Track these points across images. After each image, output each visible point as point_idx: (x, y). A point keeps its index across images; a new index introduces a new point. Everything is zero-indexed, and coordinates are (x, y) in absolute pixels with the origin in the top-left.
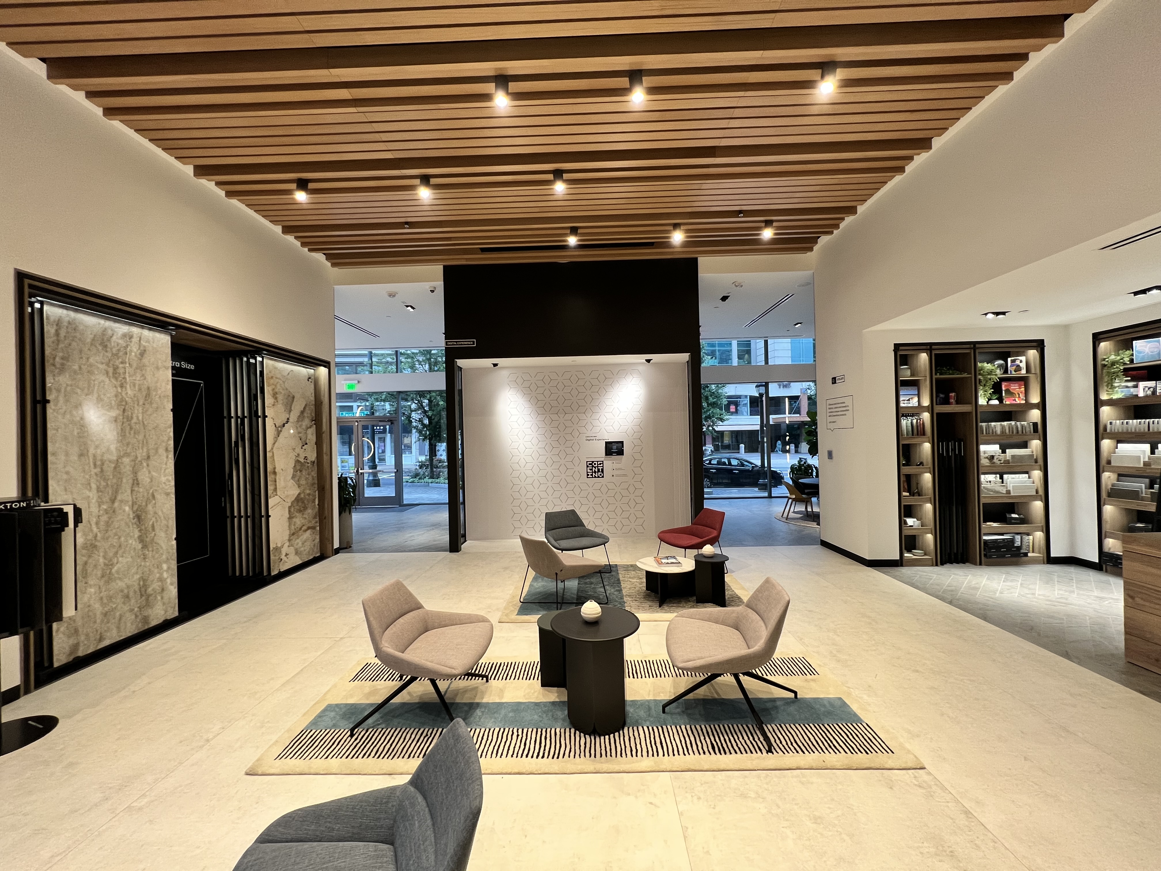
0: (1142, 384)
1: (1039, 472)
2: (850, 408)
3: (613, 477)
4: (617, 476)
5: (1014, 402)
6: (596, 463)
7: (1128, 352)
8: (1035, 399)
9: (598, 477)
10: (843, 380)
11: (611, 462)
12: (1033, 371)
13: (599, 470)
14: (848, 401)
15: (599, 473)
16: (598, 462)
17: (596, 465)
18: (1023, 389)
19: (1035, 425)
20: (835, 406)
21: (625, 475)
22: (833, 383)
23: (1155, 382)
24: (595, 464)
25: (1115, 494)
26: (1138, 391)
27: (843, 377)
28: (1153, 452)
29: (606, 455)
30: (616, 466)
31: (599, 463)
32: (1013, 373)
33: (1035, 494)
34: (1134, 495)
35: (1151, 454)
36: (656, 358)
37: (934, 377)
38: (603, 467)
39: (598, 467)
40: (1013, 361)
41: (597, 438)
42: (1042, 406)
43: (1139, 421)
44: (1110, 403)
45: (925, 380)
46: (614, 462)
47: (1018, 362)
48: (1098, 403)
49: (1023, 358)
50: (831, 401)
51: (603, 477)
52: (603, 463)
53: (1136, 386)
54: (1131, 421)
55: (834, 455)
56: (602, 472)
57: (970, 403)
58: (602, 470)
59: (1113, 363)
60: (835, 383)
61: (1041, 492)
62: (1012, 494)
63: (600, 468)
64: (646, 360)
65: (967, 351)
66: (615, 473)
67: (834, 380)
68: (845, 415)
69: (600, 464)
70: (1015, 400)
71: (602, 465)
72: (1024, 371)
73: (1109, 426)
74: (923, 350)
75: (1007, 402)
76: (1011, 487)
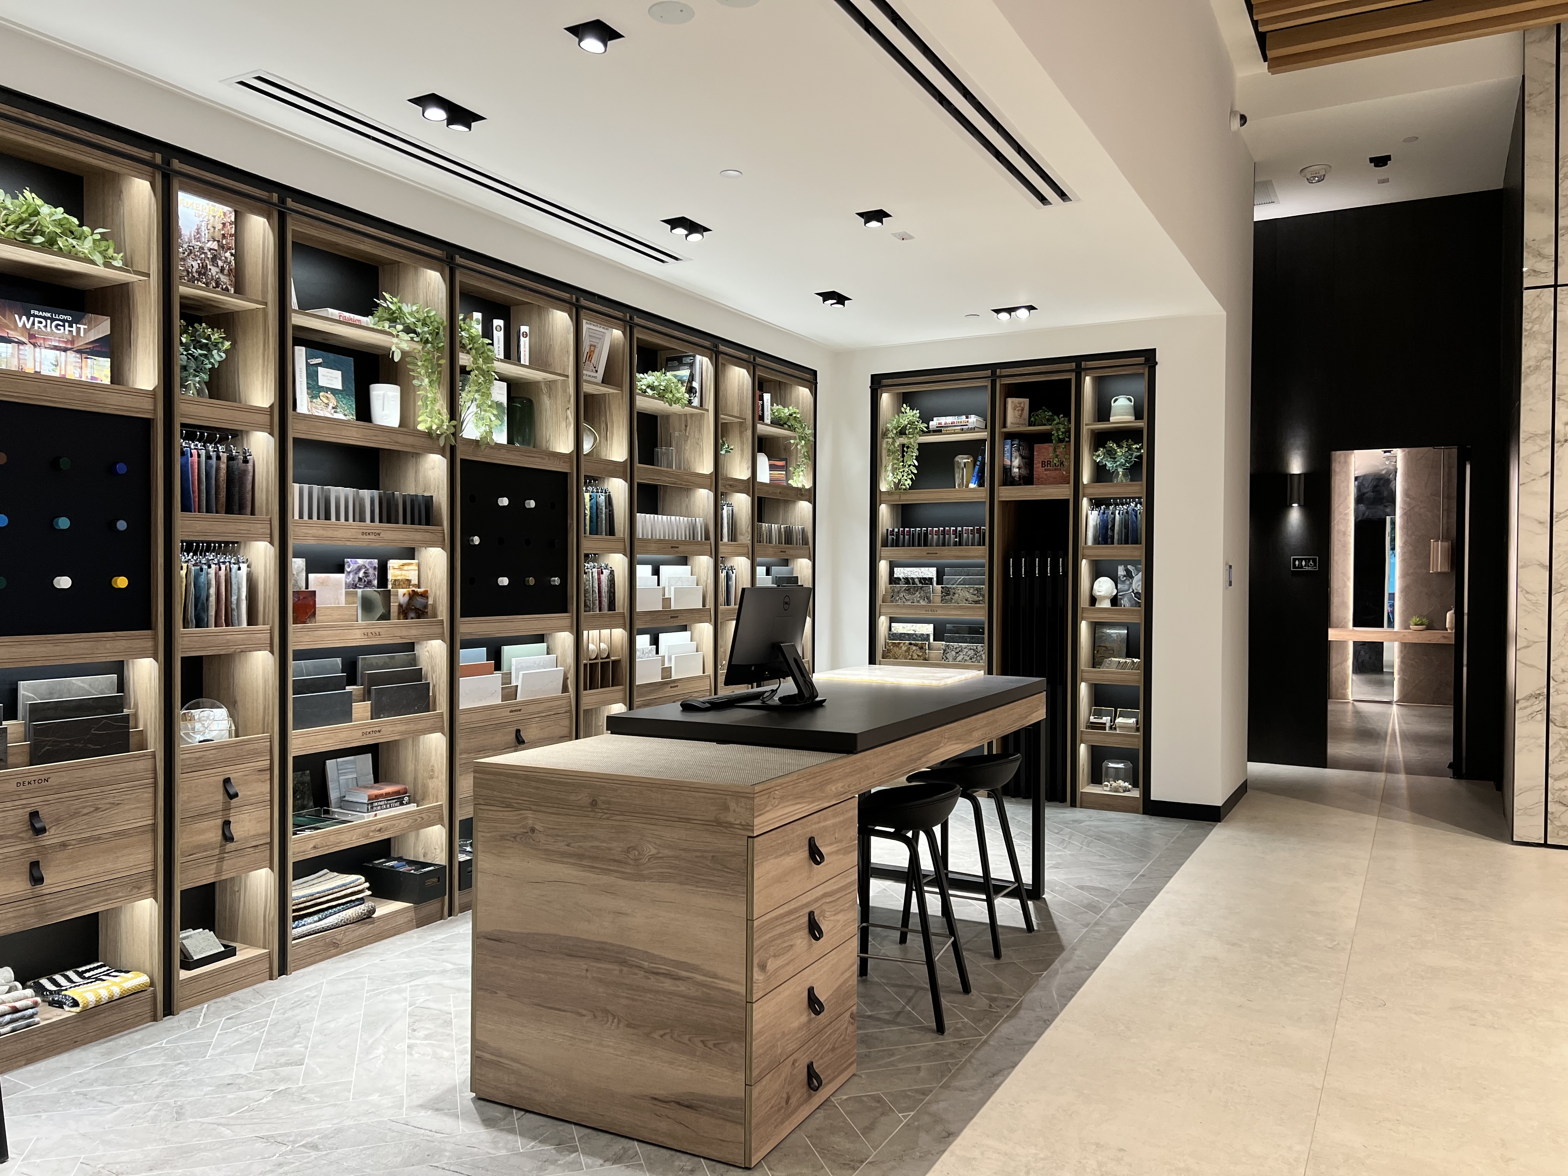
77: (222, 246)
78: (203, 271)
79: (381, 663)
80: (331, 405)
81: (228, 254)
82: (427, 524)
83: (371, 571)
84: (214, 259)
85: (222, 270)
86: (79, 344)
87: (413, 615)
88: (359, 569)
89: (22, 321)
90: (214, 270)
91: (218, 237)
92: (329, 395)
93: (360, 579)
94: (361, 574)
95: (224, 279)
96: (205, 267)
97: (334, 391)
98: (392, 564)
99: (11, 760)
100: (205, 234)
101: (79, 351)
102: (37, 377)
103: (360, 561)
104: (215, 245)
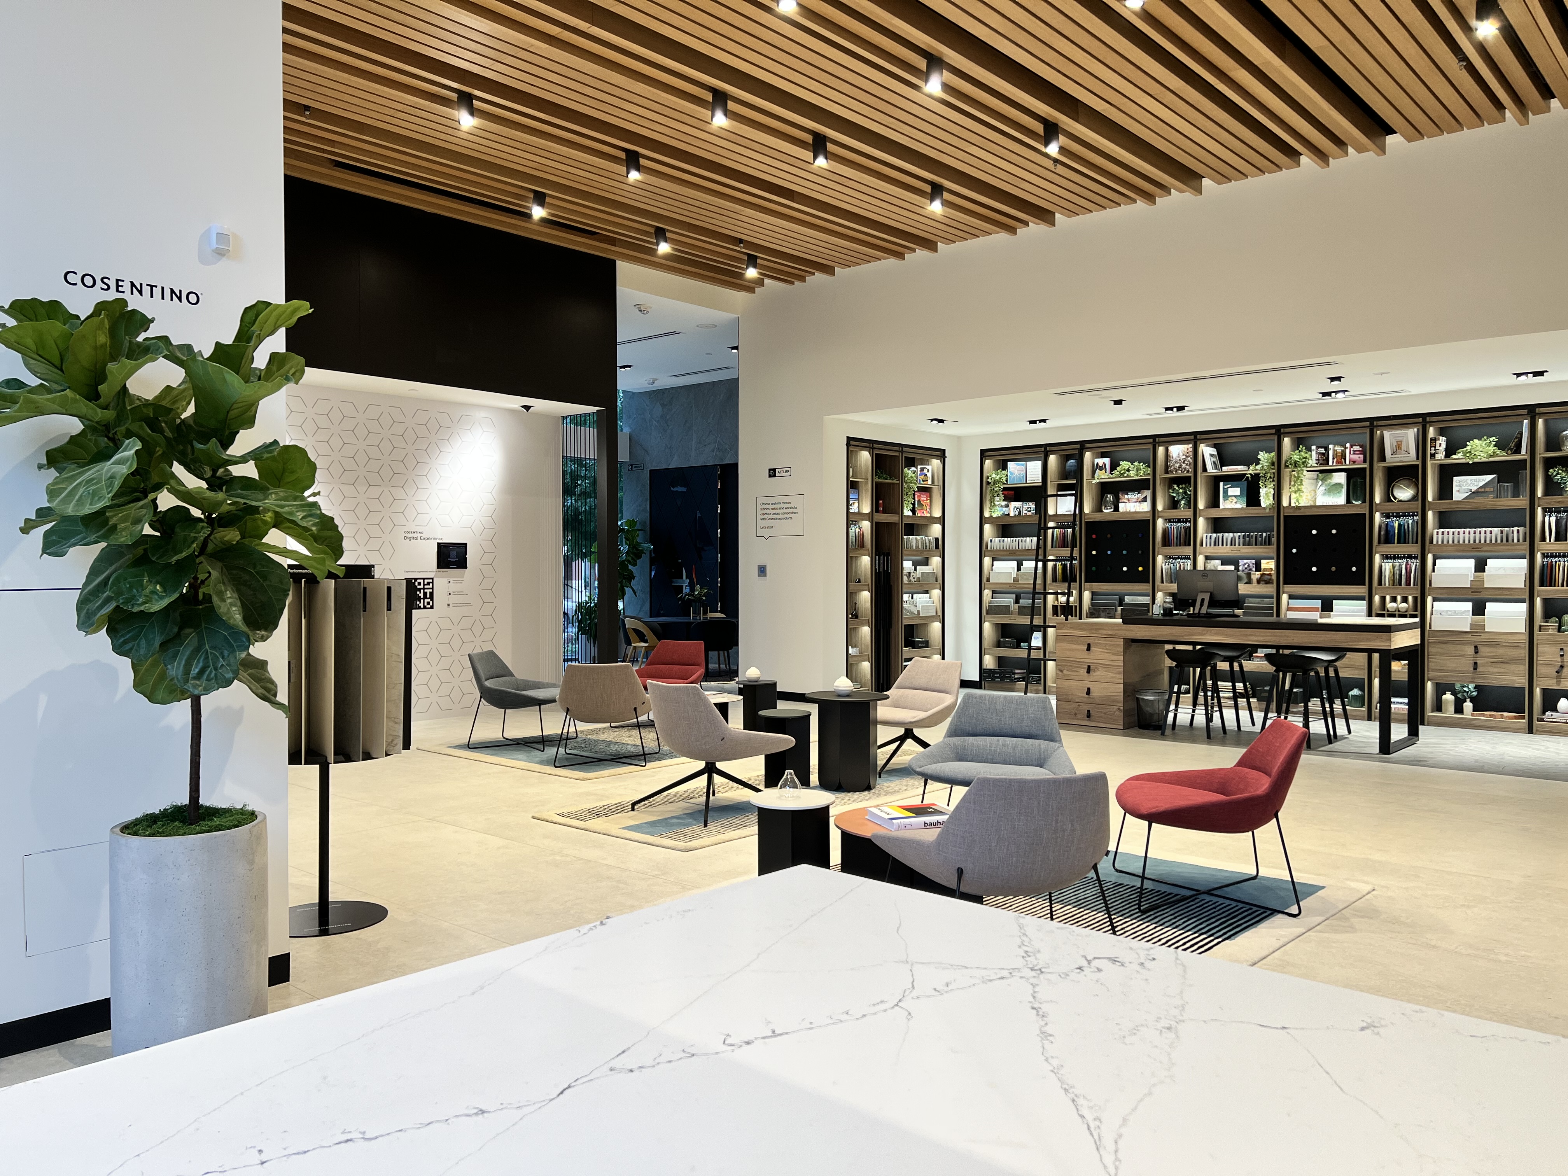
0: (1014, 504)
1: (939, 590)
2: (800, 510)
3: (448, 608)
4: (456, 605)
5: (923, 515)
6: (422, 581)
7: (1004, 472)
8: (937, 513)
9: (425, 608)
10: (789, 474)
11: (445, 580)
12: (936, 483)
13: (425, 594)
14: (796, 501)
15: (426, 601)
16: (424, 579)
17: (422, 586)
18: (929, 501)
19: (937, 539)
20: (773, 506)
21: (468, 605)
22: (770, 476)
23: (1021, 503)
24: (419, 584)
25: (994, 610)
26: (1009, 510)
27: (788, 471)
28: (1019, 569)
29: (438, 568)
30: (453, 587)
31: (426, 581)
32: (922, 482)
33: (935, 614)
34: (1005, 610)
35: (1018, 570)
36: (539, 405)
37: (874, 480)
38: (432, 588)
39: (424, 589)
40: (922, 469)
41: (424, 536)
42: (942, 520)
43: (1012, 539)
44: (991, 520)
45: (866, 483)
46: (451, 580)
47: (925, 471)
48: (982, 521)
49: (929, 467)
50: (765, 500)
51: (432, 607)
52: (432, 583)
53: (1007, 506)
54: (1006, 539)
55: (768, 570)
56: (432, 598)
57: (896, 513)
58: (432, 594)
59: (995, 482)
60: (774, 476)
61: (940, 613)
62: (921, 615)
63: (428, 591)
64: (523, 407)
65: (896, 454)
66: (453, 599)
67: (772, 473)
68: (791, 518)
69: (428, 584)
70: (923, 513)
71: (431, 586)
72: (930, 482)
73: (989, 543)
74: (864, 448)
75: (918, 514)
76: (920, 607)
77: (1187, 457)
78: (1180, 467)
79: (1257, 602)
80: (1234, 502)
81: (1189, 458)
82: (1269, 545)
83: (1251, 565)
84: (1184, 462)
85: (1187, 465)
86: (1140, 500)
87: (1263, 583)
88: (1245, 564)
89: (1126, 496)
90: (1184, 465)
91: (1185, 453)
92: (1233, 498)
93: (1246, 568)
94: (1246, 566)
95: (1187, 467)
96: (1181, 465)
97: (1235, 496)
98: (1263, 561)
99: (1117, 617)
100: (1181, 454)
101: (1140, 502)
102: (1130, 513)
103: (1245, 561)
104: (1184, 457)
